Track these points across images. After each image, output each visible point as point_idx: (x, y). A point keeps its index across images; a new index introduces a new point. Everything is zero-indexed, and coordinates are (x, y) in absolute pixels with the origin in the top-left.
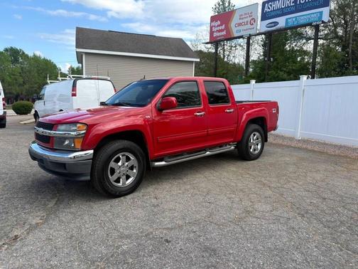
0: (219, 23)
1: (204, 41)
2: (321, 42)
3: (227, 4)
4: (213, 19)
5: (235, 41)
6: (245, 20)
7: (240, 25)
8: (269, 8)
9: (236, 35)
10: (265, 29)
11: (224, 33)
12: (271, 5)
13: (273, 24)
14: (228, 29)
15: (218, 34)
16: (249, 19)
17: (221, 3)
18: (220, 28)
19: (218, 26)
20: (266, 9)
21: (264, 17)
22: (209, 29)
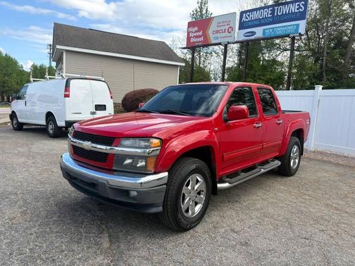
0: (196, 28)
1: (181, 46)
2: (297, 53)
3: (204, 12)
4: (190, 25)
5: (211, 48)
6: (223, 28)
7: (217, 32)
8: (247, 18)
9: (213, 42)
10: (242, 38)
11: (202, 39)
12: (249, 15)
13: (250, 34)
14: (205, 35)
15: (195, 40)
16: (227, 27)
17: (199, 10)
18: (198, 34)
19: (196, 32)
20: (244, 19)
21: (242, 26)
22: (186, 35)
